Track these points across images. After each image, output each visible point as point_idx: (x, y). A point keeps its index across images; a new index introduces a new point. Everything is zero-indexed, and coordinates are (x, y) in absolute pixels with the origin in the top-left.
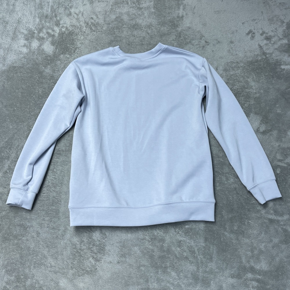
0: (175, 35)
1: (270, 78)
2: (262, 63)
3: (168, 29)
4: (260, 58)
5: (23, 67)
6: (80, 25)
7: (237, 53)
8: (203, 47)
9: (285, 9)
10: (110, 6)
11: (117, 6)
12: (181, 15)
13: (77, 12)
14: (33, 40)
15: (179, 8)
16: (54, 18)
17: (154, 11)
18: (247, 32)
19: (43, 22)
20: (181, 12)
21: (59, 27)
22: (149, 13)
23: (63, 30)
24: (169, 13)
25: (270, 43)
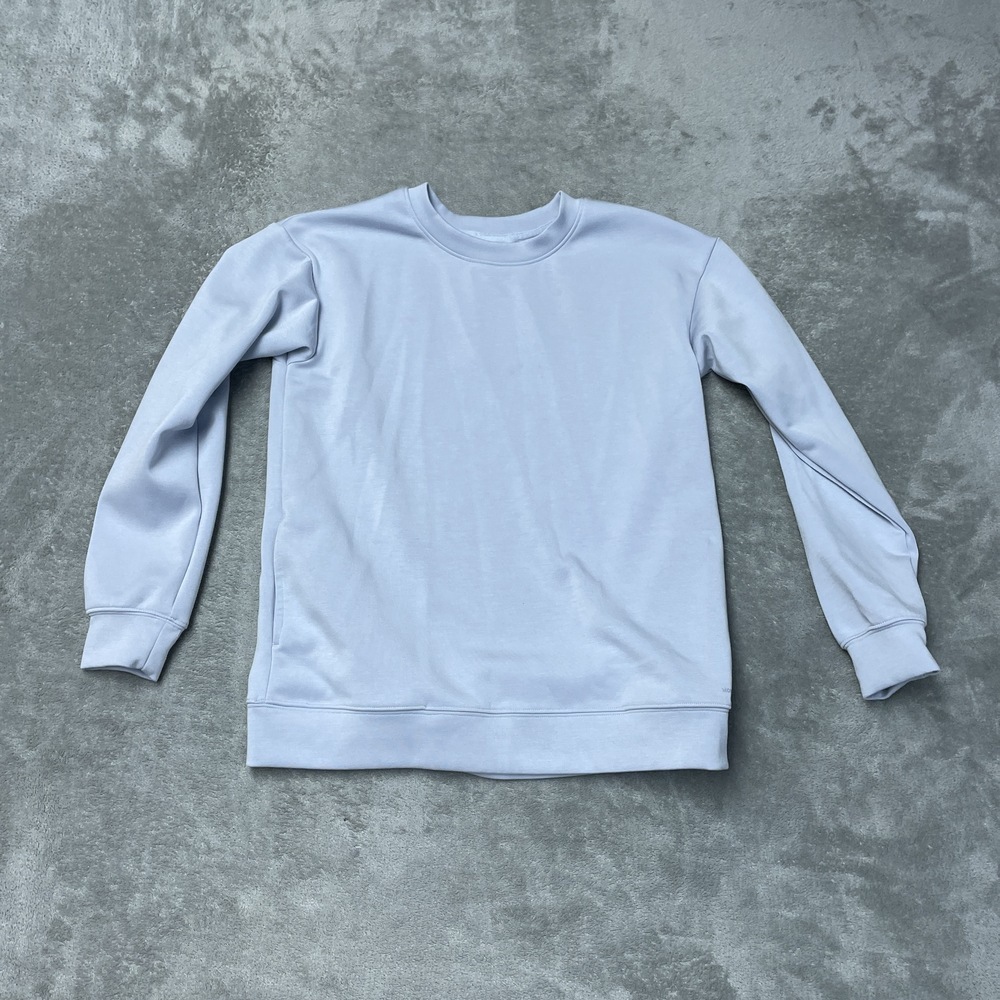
0: (587, 112)
1: (884, 249)
2: (858, 202)
3: (564, 93)
4: (852, 188)
5: (91, 208)
6: (277, 74)
7: (783, 170)
8: (677, 150)
9: (927, 35)
10: (375, 14)
11: (396, 15)
12: (602, 47)
13: (266, 32)
14: (122, 120)
15: (596, 27)
16: (192, 49)
17: (516, 32)
18: (811, 106)
19: (155, 61)
20: (603, 38)
21: (207, 78)
22: (501, 39)
23: (224, 87)
24: (566, 42)
25: (882, 140)
